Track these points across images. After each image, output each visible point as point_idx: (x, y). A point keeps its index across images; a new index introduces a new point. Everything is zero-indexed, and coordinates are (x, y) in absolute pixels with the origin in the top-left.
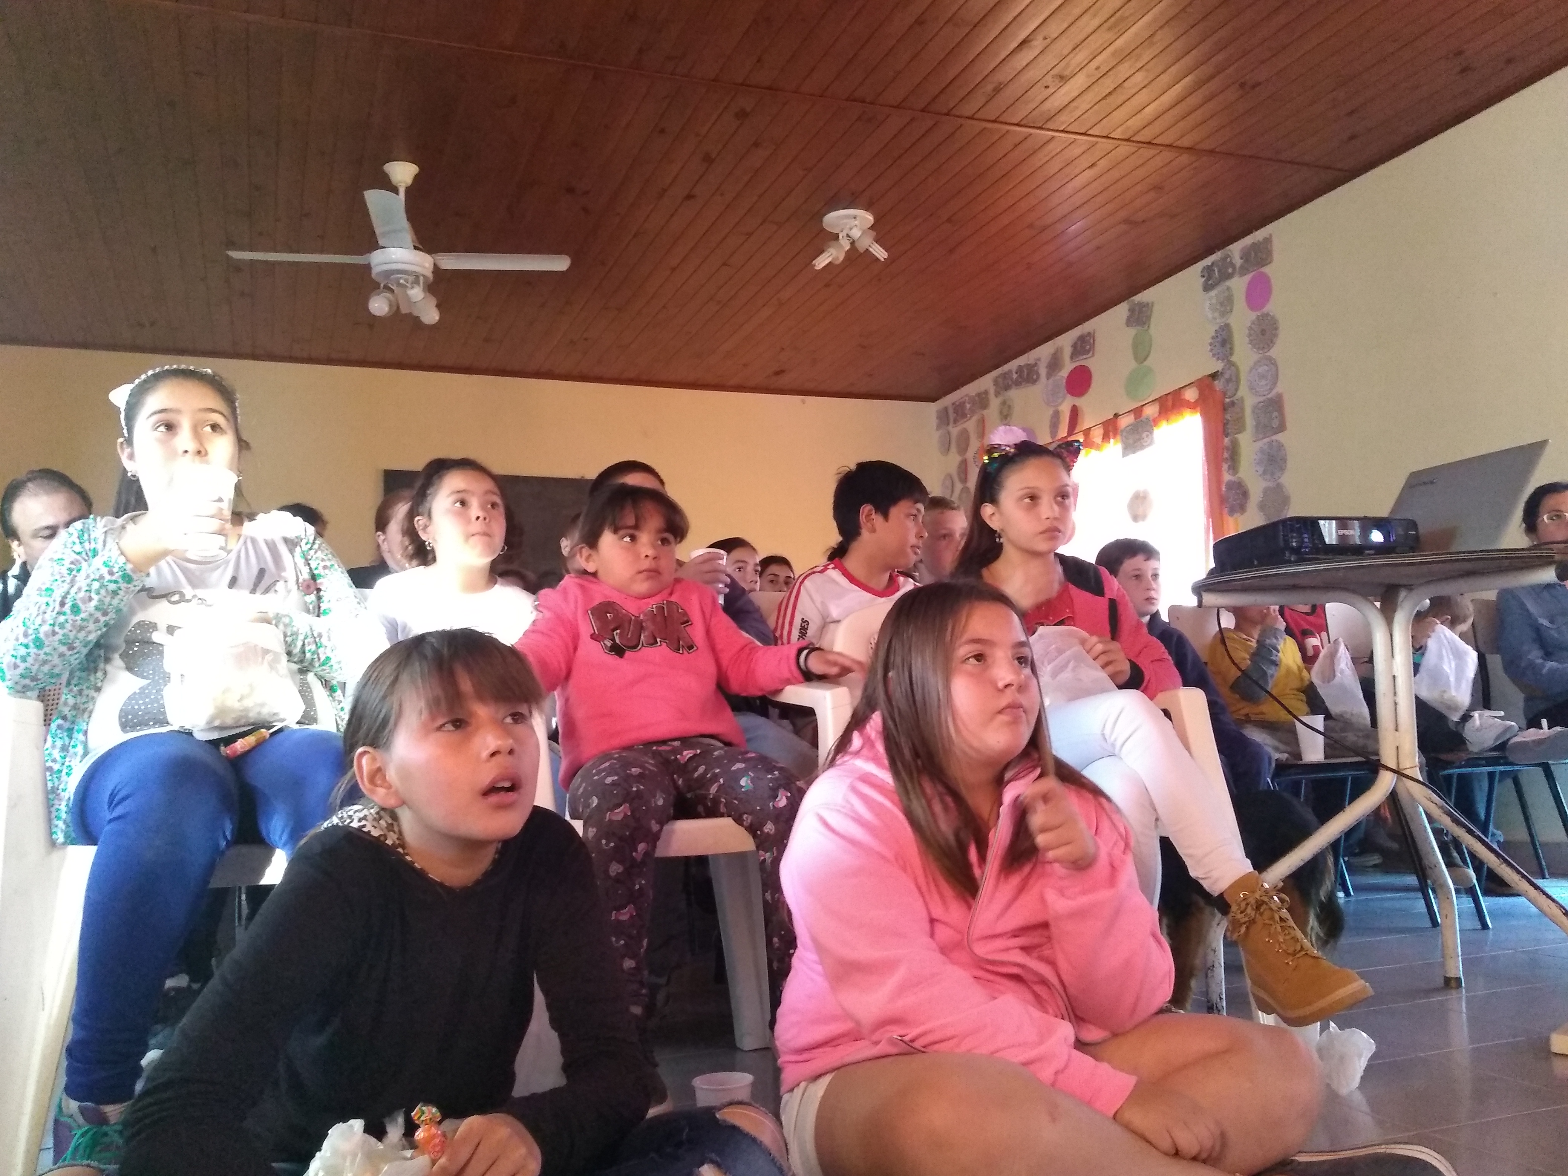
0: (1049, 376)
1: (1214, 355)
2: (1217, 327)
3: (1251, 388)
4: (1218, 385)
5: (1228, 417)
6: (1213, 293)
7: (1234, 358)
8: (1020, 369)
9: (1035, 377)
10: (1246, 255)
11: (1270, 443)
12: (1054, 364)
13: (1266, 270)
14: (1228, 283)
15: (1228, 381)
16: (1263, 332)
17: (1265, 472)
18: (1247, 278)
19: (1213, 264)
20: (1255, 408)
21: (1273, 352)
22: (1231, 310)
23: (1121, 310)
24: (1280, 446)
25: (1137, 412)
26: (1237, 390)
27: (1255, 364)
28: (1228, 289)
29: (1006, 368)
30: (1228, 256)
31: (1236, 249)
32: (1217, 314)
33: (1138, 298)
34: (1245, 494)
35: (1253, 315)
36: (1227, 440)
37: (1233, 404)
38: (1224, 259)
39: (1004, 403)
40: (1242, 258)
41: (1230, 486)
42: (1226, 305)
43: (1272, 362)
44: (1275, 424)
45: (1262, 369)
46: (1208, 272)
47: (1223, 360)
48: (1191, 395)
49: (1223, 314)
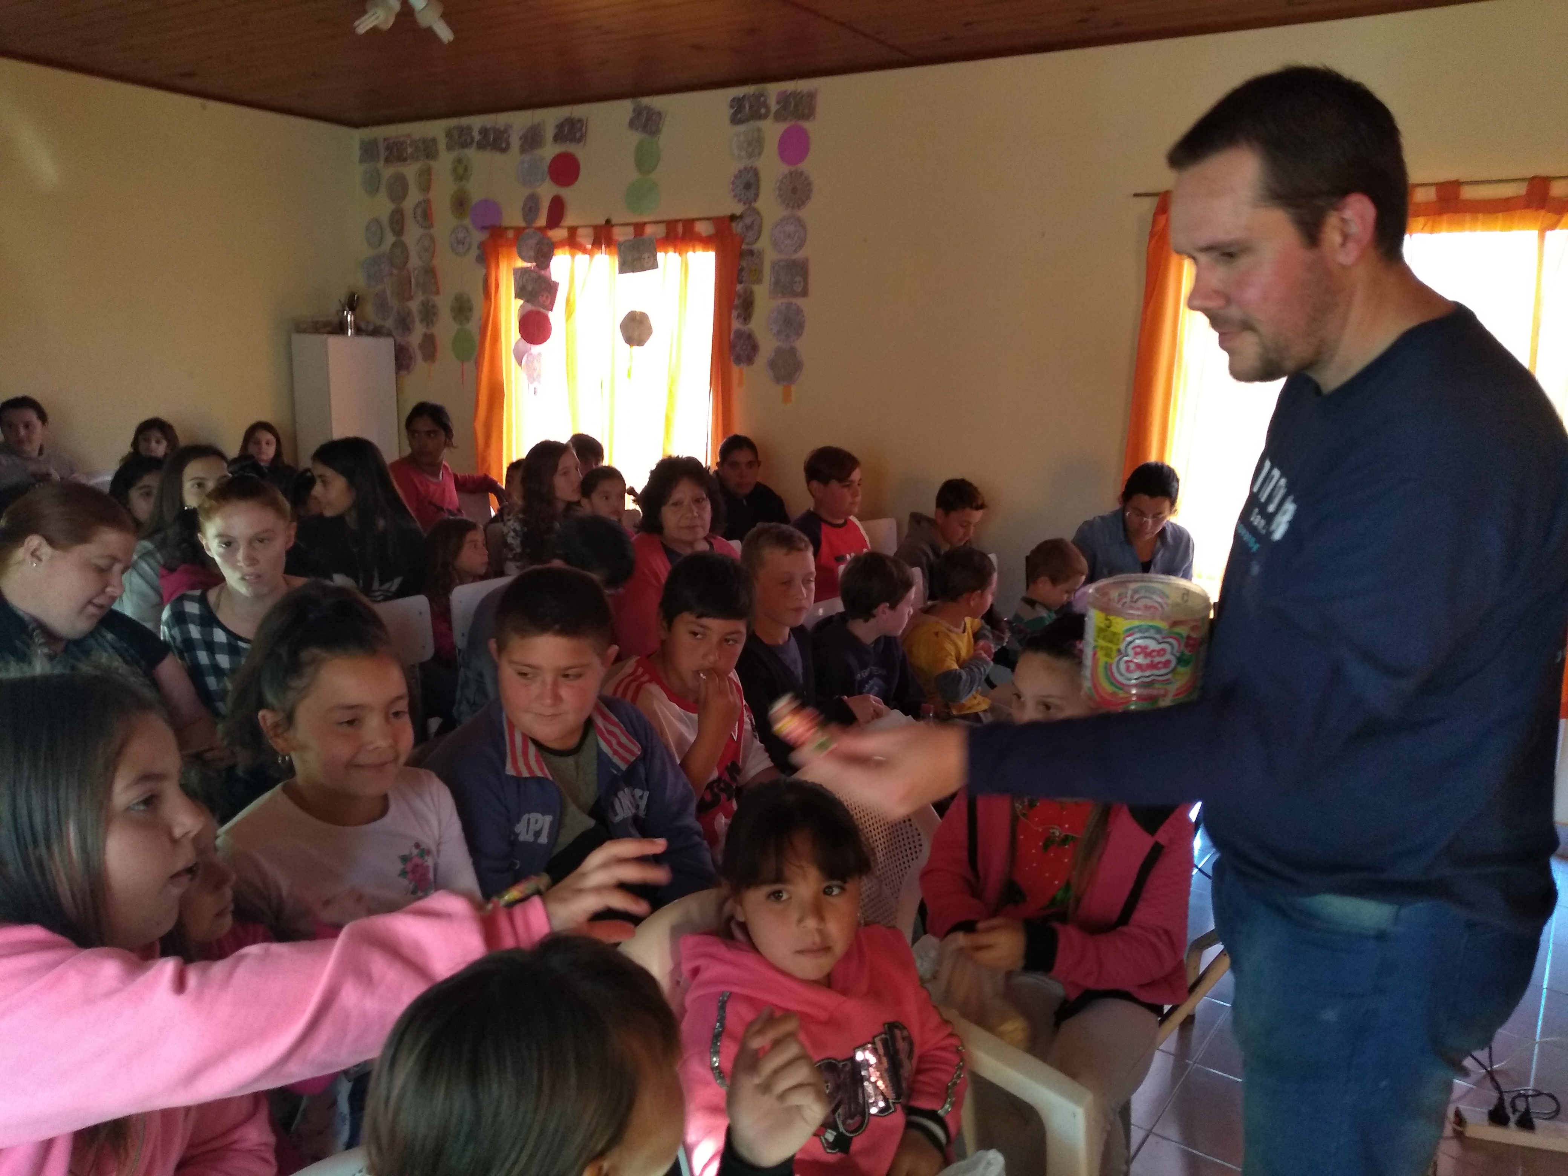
0: (523, 150)
1: (735, 196)
2: (742, 167)
3: (775, 244)
4: (737, 228)
5: (744, 263)
6: (742, 128)
7: (758, 205)
8: (484, 131)
9: (504, 145)
10: (784, 99)
11: (788, 306)
12: (532, 139)
13: (807, 125)
14: (761, 124)
15: (749, 228)
16: (794, 190)
17: (779, 332)
18: (782, 127)
19: (744, 97)
20: (774, 264)
21: (804, 213)
22: (760, 154)
23: (624, 108)
24: (799, 311)
25: (639, 228)
26: (757, 239)
27: (782, 220)
28: (759, 130)
29: (465, 121)
30: (762, 95)
31: (774, 90)
32: (743, 153)
33: (646, 101)
34: (755, 348)
35: (785, 169)
36: (739, 287)
37: (751, 253)
38: (758, 96)
39: (459, 161)
40: (778, 103)
41: (739, 334)
42: (755, 145)
43: (800, 223)
44: (798, 288)
45: (790, 228)
46: (738, 104)
47: (745, 203)
48: (704, 228)
49: (750, 155)
